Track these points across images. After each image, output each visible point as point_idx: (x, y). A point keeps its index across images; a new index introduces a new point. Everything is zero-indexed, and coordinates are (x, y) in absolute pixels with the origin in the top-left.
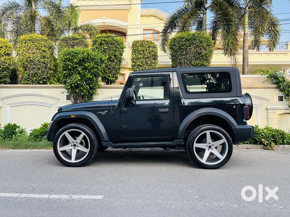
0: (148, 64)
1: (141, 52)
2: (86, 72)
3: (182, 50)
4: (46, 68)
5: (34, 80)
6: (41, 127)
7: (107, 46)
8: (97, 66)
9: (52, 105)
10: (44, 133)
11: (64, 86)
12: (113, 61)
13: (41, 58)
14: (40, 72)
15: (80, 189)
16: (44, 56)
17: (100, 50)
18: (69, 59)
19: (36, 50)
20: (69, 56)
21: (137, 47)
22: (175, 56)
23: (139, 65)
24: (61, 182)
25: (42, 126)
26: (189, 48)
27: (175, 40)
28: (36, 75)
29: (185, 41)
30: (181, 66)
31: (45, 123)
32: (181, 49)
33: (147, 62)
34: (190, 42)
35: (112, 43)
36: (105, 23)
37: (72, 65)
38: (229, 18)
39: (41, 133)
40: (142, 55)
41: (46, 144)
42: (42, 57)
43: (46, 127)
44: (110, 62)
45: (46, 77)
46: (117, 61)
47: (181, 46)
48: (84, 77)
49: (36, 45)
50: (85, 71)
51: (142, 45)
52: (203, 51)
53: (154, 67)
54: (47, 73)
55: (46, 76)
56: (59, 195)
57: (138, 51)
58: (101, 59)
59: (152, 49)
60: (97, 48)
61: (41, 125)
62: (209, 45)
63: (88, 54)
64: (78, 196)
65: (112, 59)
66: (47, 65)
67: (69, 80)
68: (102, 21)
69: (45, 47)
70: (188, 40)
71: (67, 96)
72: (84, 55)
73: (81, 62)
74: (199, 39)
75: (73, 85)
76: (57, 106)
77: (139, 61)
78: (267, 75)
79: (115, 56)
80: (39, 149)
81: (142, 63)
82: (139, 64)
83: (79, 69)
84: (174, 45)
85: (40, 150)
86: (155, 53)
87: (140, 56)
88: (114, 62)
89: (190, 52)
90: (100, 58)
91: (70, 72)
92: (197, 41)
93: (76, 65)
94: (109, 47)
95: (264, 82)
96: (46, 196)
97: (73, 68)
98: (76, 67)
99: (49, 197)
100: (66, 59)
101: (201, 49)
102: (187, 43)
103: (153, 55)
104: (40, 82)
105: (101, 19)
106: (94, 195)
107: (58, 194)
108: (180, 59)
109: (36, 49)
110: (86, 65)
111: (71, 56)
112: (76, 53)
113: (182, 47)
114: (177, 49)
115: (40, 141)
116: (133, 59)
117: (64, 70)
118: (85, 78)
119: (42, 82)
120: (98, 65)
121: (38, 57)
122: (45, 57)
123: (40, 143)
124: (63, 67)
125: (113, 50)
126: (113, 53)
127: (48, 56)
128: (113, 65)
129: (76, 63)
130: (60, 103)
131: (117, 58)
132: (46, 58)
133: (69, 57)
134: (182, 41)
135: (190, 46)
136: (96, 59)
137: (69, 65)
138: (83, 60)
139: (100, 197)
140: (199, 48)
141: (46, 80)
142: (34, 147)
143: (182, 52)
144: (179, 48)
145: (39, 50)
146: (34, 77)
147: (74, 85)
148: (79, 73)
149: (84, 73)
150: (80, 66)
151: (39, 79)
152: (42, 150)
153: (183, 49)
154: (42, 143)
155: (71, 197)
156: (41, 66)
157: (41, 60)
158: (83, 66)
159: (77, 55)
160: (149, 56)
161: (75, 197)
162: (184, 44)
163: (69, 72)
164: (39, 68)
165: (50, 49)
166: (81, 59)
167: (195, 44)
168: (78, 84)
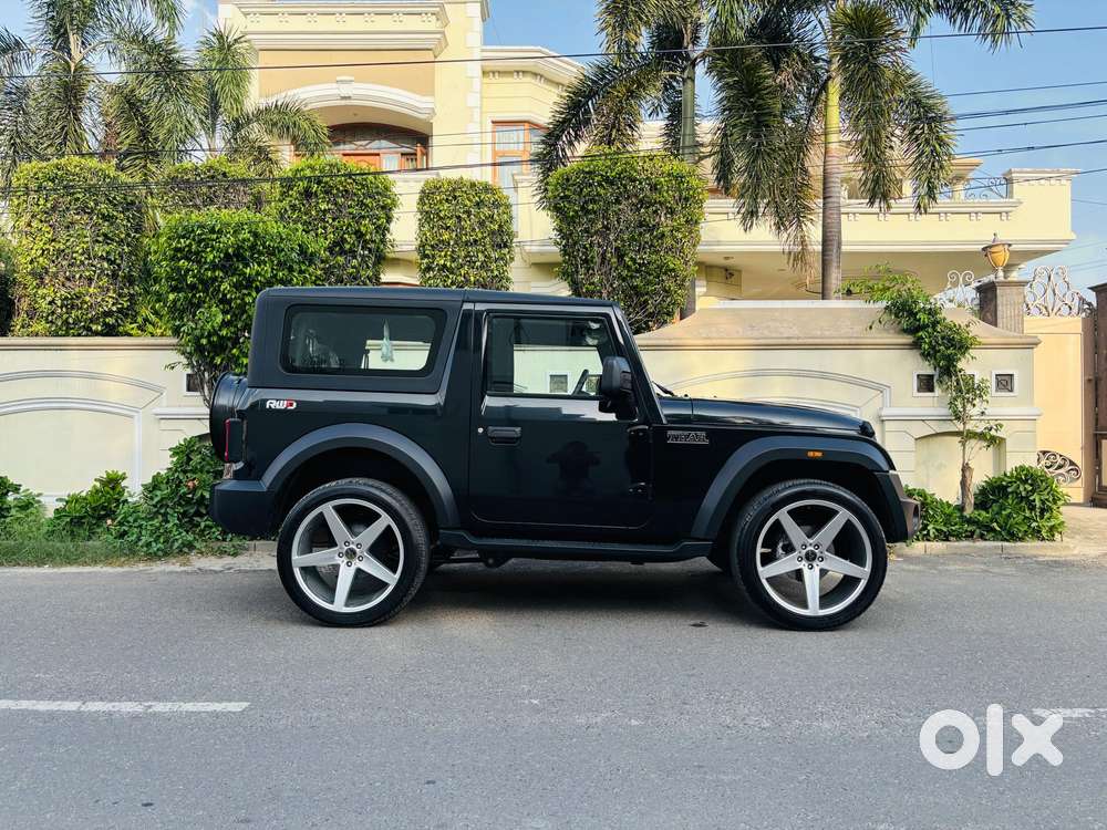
0: (475, 263)
1: (449, 223)
2: (249, 294)
3: (593, 216)
4: (113, 275)
5: (71, 321)
6: (95, 486)
7: (328, 203)
8: (286, 272)
9: (136, 409)
10: (104, 508)
11: (175, 341)
12: (353, 253)
13: (97, 241)
14: (91, 290)
15: (183, 686)
16: (105, 235)
17: (306, 214)
18: (190, 251)
19: (78, 214)
20: (188, 242)
21: (435, 205)
22: (571, 234)
23: (444, 266)
24: (130, 666)
25: (98, 484)
26: (615, 208)
27: (568, 180)
28: (78, 302)
29: (600, 185)
30: (591, 272)
31: (108, 474)
32: (587, 212)
33: (471, 257)
34: (619, 188)
35: (346, 191)
36: (349, 98)
37: (199, 272)
38: (761, 102)
39: (94, 509)
40: (454, 234)
41: (110, 547)
42: (100, 239)
43: (113, 489)
44: (339, 258)
45: (114, 309)
46: (366, 252)
47: (586, 202)
48: (243, 314)
49: (78, 195)
50: (245, 292)
51: (455, 198)
52: (663, 219)
53: (496, 273)
54: (120, 295)
55: (113, 304)
56: (113, 704)
57: (441, 218)
58: (303, 251)
59: (487, 212)
60: (293, 207)
61: (96, 480)
62: (686, 199)
63: (256, 235)
64: (169, 705)
65: (348, 247)
66: (119, 265)
67: (190, 323)
68: (336, 92)
69: (111, 202)
70: (612, 183)
71: (189, 375)
72: (241, 237)
73: (232, 261)
74: (648, 178)
75: (204, 341)
76: (155, 411)
77: (443, 254)
78: (884, 304)
79: (359, 234)
80: (85, 564)
81: (453, 260)
82: (442, 262)
83: (222, 288)
84: (566, 197)
85: (87, 569)
86: (500, 226)
87: (446, 237)
88: (355, 257)
89: (619, 223)
90: (299, 245)
91: (194, 295)
92: (641, 183)
93: (214, 272)
94: (336, 204)
95: (871, 328)
96: (71, 706)
97: (201, 281)
98: (214, 279)
99: (80, 707)
100: (177, 250)
101: (655, 212)
102: (608, 193)
103: (493, 233)
104: (94, 328)
105: (335, 85)
106: (221, 700)
107: (111, 701)
108: (585, 247)
109: (76, 209)
110: (248, 271)
111: (194, 240)
112: (212, 231)
113: (590, 207)
114: (576, 212)
115: (90, 538)
116: (422, 245)
117: (174, 289)
118: (245, 316)
119: (99, 328)
120: (291, 270)
121: (86, 239)
122: (109, 238)
123: (90, 543)
124: (170, 278)
125: (350, 213)
126: (349, 224)
127: (123, 236)
128: (353, 267)
129: (214, 267)
130: (165, 404)
131: (366, 242)
132: (112, 240)
133: (190, 245)
134: (591, 185)
135: (618, 202)
136: (283, 250)
137: (188, 270)
138: (239, 255)
139: (235, 707)
140: (648, 207)
141: (117, 321)
142: (69, 560)
143: (592, 222)
144: (583, 208)
145: (89, 213)
146: (72, 308)
147: (209, 342)
148: (224, 301)
149: (243, 299)
150: (227, 273)
151: (90, 316)
152: (97, 569)
153: (595, 213)
154: (97, 543)
155: (150, 707)
156: (95, 272)
157: (96, 249)
158: (240, 275)
159: (215, 236)
160: (480, 235)
161: (159, 707)
162: (598, 195)
163: (190, 295)
164: (90, 280)
165: (128, 210)
166: (230, 250)
167: (636, 196)
168: (221, 338)
